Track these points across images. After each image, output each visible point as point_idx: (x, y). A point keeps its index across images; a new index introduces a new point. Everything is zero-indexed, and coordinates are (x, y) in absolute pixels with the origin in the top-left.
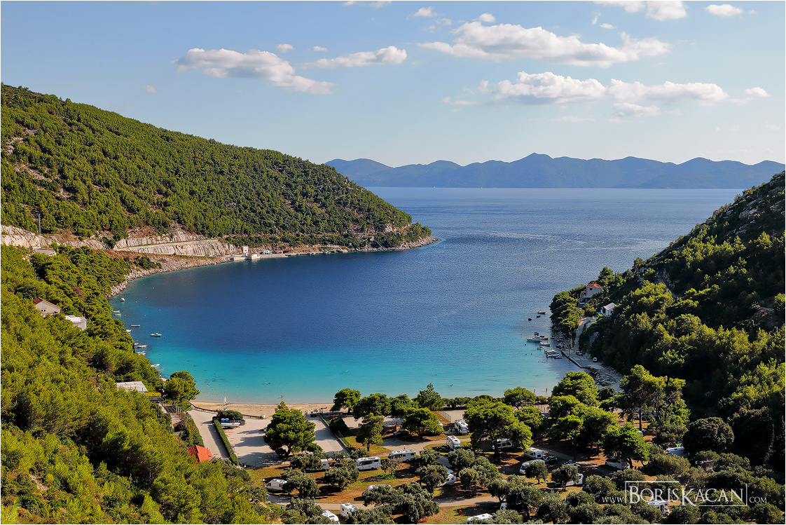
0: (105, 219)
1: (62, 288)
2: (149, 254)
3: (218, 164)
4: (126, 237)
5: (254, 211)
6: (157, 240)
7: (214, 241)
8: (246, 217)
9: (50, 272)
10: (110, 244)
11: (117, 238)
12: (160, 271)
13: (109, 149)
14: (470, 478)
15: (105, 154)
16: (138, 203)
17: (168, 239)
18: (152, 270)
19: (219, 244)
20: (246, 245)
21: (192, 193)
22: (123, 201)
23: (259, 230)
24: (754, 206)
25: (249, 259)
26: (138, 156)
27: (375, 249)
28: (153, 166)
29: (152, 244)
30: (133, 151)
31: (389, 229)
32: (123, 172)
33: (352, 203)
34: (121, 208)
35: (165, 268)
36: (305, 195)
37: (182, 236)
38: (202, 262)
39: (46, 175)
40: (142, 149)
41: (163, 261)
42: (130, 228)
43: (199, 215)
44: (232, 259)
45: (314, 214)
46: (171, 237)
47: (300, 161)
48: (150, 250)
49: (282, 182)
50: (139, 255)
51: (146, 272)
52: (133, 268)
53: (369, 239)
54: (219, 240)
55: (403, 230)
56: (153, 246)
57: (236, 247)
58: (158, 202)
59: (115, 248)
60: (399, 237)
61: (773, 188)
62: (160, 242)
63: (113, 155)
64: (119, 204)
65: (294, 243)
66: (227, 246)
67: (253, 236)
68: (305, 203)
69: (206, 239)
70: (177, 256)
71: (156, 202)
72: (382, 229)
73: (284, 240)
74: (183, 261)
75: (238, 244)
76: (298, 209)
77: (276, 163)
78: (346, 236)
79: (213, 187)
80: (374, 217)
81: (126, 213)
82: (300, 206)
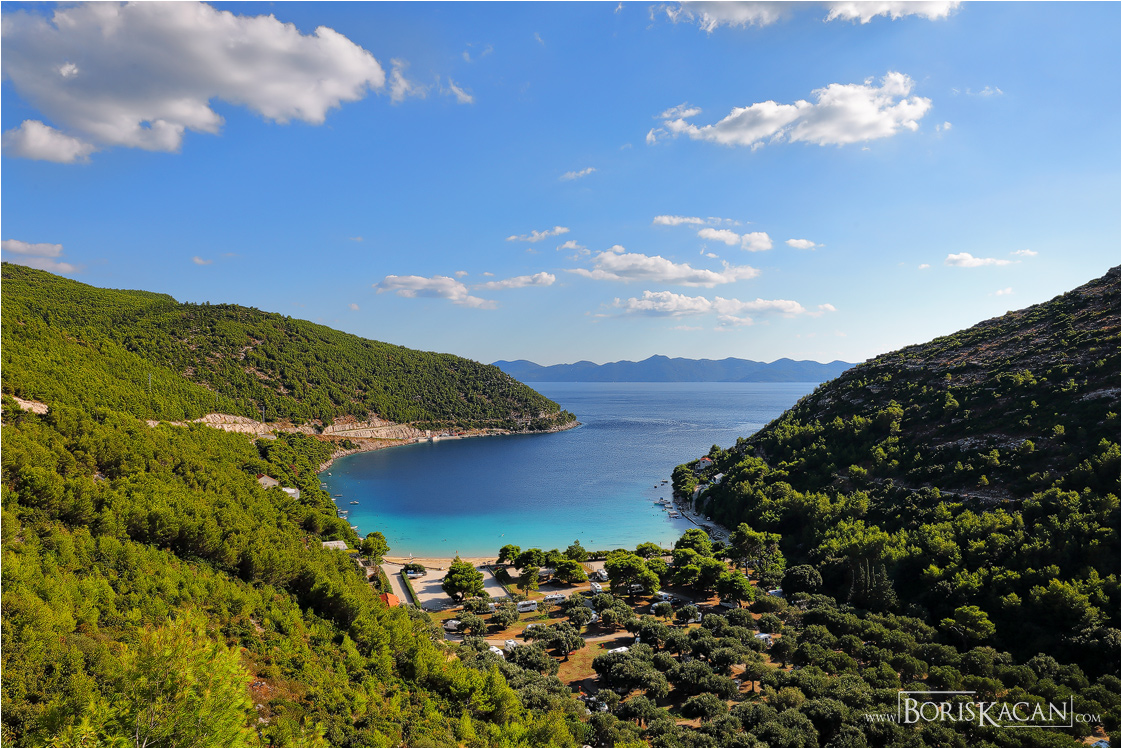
0: (316, 410)
1: (280, 465)
2: (351, 438)
3: (407, 365)
4: (332, 424)
5: (435, 402)
6: (357, 427)
7: (403, 426)
8: (428, 407)
9: (271, 453)
10: (320, 430)
11: (326, 425)
12: (360, 451)
13: (321, 355)
14: (610, 617)
15: (318, 358)
16: (342, 397)
17: (366, 425)
18: (353, 450)
19: (407, 429)
20: (428, 429)
21: (386, 388)
22: (331, 396)
23: (438, 417)
24: (829, 396)
25: (430, 440)
26: (344, 360)
27: (532, 432)
28: (355, 368)
29: (354, 429)
30: (340, 356)
31: (542, 416)
32: (331, 372)
33: (513, 395)
34: (329, 401)
35: (364, 448)
36: (475, 388)
37: (377, 422)
38: (393, 443)
39: (269, 376)
40: (347, 354)
41: (362, 442)
42: (336, 417)
43: (391, 406)
44: (417, 441)
45: (482, 404)
46: (369, 423)
47: (471, 362)
48: (352, 434)
49: (457, 379)
50: (343, 438)
51: (348, 452)
52: (338, 449)
53: (526, 424)
54: (407, 426)
55: (554, 416)
56: (354, 431)
57: (421, 431)
58: (359, 396)
59: (324, 433)
60: (550, 422)
61: (843, 381)
62: (360, 428)
63: (323, 359)
64: (328, 398)
65: (467, 427)
66: (413, 431)
67: (434, 422)
68: (475, 395)
69: (397, 425)
70: (374, 439)
71: (357, 396)
72: (537, 415)
73: (459, 425)
74: (378, 443)
75: (422, 429)
76: (470, 400)
77: (453, 364)
78: (508, 421)
79: (403, 383)
80: (530, 406)
81: (333, 405)
82: (472, 398)
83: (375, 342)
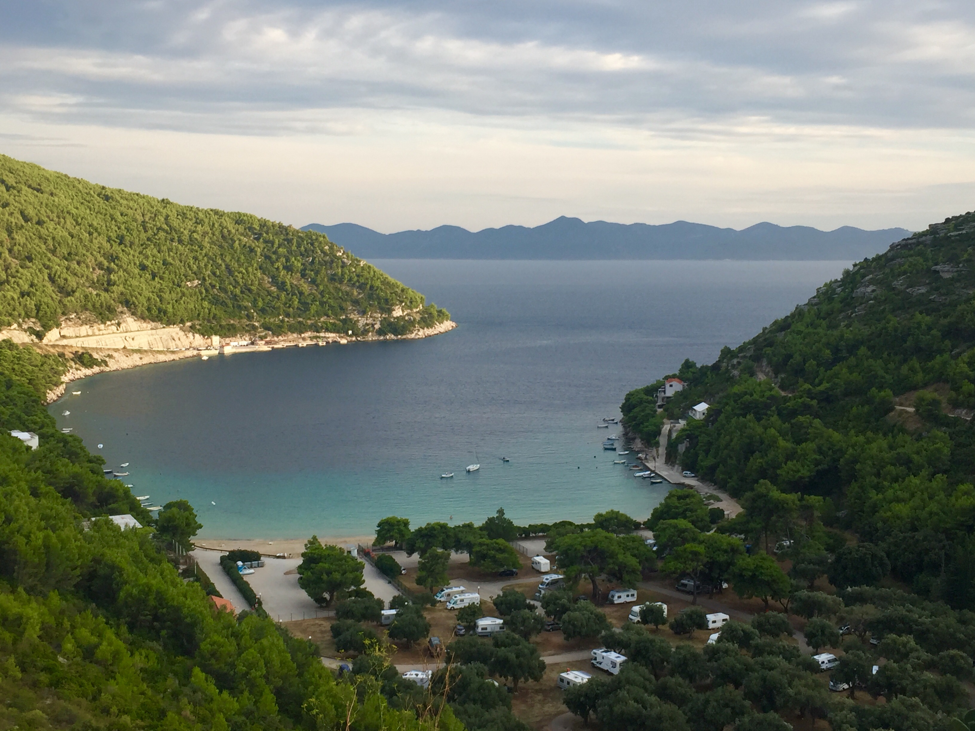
0: (31, 303)
2: (90, 348)
3: (175, 230)
4: (58, 325)
5: (226, 291)
6: (100, 330)
7: (174, 330)
8: (214, 298)
10: (40, 336)
11: (47, 328)
12: (107, 369)
13: (31, 212)
15: (27, 219)
16: (73, 282)
17: (114, 328)
18: (96, 369)
19: (181, 333)
20: (216, 334)
21: (143, 268)
22: (52, 279)
23: (232, 315)
24: (871, 282)
25: (220, 353)
26: (70, 221)
27: (382, 338)
28: (90, 234)
29: (94, 335)
30: (62, 214)
31: (398, 312)
32: (50, 242)
33: (350, 280)
34: (50, 288)
35: (113, 366)
36: (289, 268)
37: (132, 323)
38: (162, 358)
40: (74, 211)
41: (110, 356)
42: (64, 314)
43: (154, 297)
44: (199, 354)
45: (301, 293)
46: (119, 324)
47: (281, 226)
48: (90, 343)
49: (259, 254)
50: (77, 349)
51: (89, 372)
52: (71, 367)
53: (373, 325)
54: (181, 329)
55: (416, 312)
56: (95, 337)
57: (204, 337)
58: (98, 281)
59: (45, 341)
60: (412, 323)
61: (892, 259)
62: (104, 332)
63: (35, 219)
64: (48, 284)
65: (278, 330)
66: (192, 337)
67: (224, 323)
68: (290, 280)
69: (164, 327)
70: (128, 350)
71: (96, 280)
72: (390, 311)
73: (267, 328)
74: (136, 357)
75: (206, 333)
76: (282, 287)
77: (251, 229)
78: (344, 321)
79: (170, 260)
80: (379, 298)
81: (57, 297)
82: (284, 283)
83: (120, 191)
